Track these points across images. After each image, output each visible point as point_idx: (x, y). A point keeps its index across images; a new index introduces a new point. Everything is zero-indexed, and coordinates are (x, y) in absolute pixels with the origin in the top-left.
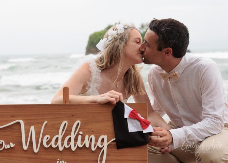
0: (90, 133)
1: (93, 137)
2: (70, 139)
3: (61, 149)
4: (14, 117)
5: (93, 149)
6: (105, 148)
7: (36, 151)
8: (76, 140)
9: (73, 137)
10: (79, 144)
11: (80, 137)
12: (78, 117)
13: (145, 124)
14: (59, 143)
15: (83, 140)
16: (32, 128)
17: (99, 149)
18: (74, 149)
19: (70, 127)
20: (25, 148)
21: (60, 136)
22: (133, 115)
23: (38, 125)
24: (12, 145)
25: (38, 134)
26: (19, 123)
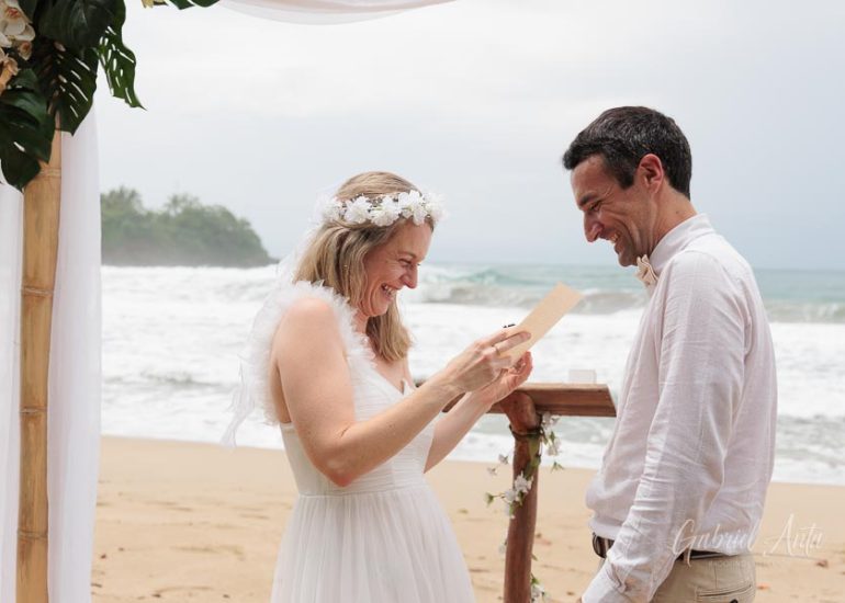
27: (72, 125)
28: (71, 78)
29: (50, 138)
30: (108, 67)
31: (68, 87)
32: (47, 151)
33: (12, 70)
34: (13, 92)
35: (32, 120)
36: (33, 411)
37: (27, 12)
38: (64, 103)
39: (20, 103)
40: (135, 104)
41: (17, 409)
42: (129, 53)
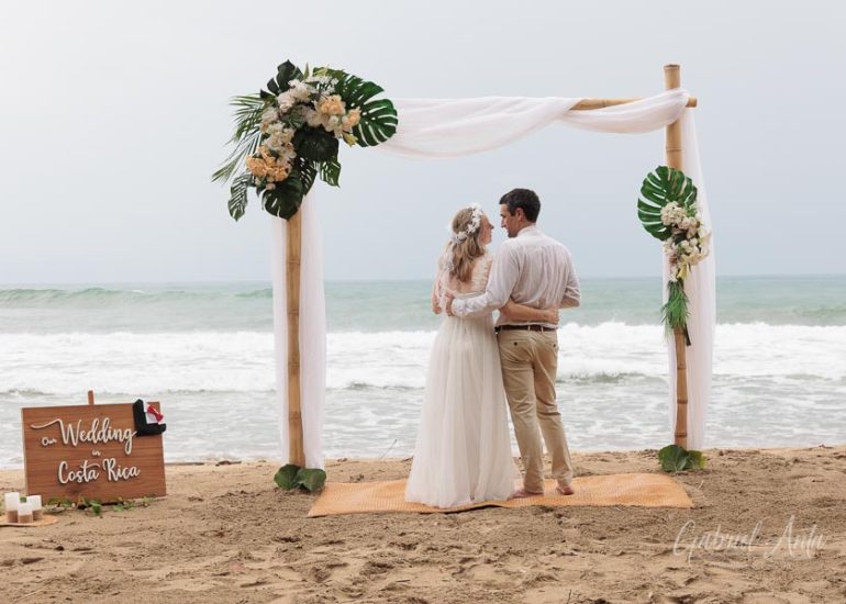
0: (117, 428)
1: (120, 431)
2: (101, 435)
3: (95, 442)
4: (53, 417)
5: (121, 440)
6: (130, 440)
7: (75, 444)
8: (107, 434)
9: (104, 431)
10: (109, 436)
11: (109, 432)
12: (107, 415)
13: (160, 417)
14: (94, 437)
15: (112, 433)
16: (70, 426)
17: (125, 440)
18: (105, 441)
19: (101, 423)
20: (66, 442)
21: (94, 432)
22: (151, 410)
23: (74, 423)
24: (55, 441)
25: (75, 430)
26: (58, 422)
27: (306, 191)
28: (306, 172)
29: (302, 197)
30: (322, 168)
31: (305, 176)
32: (300, 202)
33: (290, 171)
34: (289, 178)
35: (296, 190)
36: (294, 312)
37: (295, 145)
38: (303, 182)
39: (290, 184)
40: (336, 184)
41: (286, 313)
42: (339, 165)
